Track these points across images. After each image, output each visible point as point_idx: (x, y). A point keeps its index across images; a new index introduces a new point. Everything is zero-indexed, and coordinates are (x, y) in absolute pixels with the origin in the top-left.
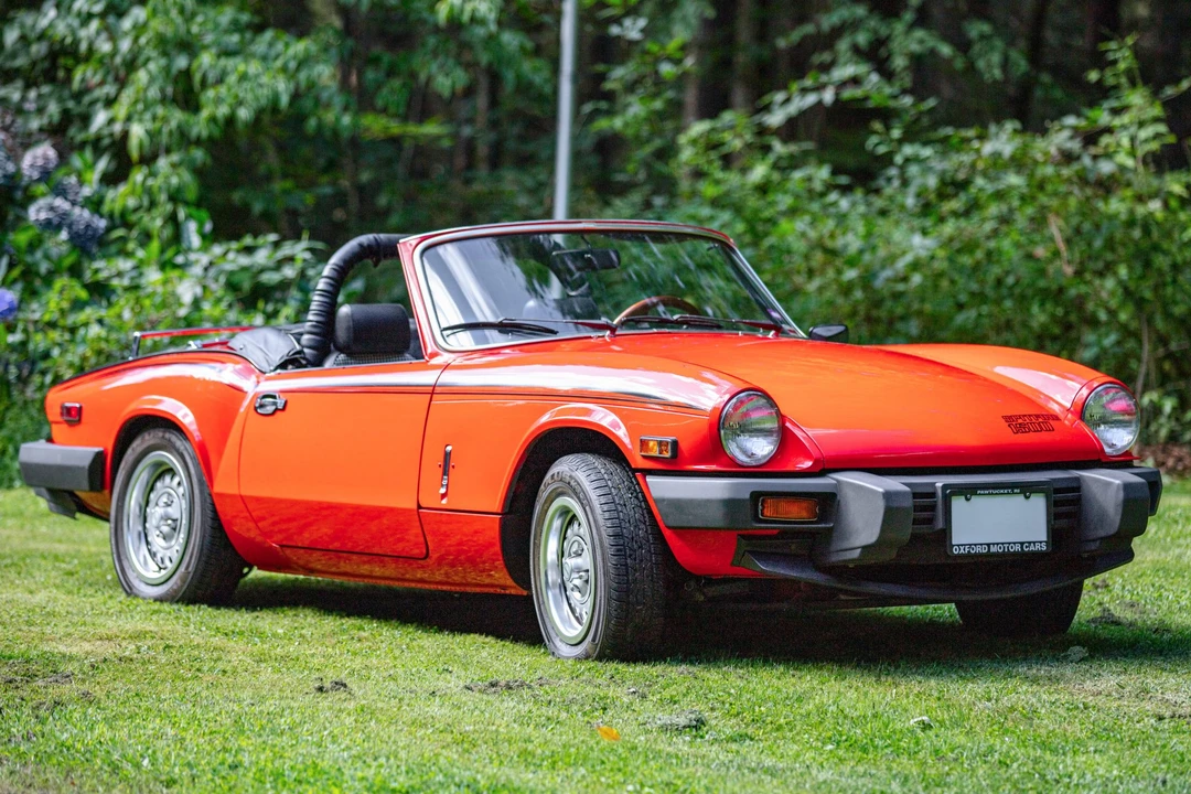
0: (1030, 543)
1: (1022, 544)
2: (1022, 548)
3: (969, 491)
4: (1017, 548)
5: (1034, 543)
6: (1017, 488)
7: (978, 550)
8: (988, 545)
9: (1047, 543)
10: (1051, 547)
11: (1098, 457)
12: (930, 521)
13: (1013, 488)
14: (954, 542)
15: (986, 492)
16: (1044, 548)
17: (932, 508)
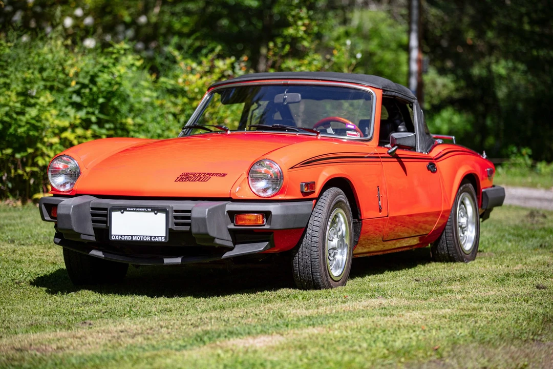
0: (155, 237)
1: (151, 237)
2: (151, 239)
3: (123, 209)
4: (148, 239)
5: (158, 237)
6: (149, 208)
7: (126, 238)
8: (132, 236)
9: (165, 238)
10: (168, 239)
11: (228, 196)
12: (106, 222)
13: (147, 208)
14: (112, 234)
15: (132, 209)
16: (164, 240)
17: (106, 216)
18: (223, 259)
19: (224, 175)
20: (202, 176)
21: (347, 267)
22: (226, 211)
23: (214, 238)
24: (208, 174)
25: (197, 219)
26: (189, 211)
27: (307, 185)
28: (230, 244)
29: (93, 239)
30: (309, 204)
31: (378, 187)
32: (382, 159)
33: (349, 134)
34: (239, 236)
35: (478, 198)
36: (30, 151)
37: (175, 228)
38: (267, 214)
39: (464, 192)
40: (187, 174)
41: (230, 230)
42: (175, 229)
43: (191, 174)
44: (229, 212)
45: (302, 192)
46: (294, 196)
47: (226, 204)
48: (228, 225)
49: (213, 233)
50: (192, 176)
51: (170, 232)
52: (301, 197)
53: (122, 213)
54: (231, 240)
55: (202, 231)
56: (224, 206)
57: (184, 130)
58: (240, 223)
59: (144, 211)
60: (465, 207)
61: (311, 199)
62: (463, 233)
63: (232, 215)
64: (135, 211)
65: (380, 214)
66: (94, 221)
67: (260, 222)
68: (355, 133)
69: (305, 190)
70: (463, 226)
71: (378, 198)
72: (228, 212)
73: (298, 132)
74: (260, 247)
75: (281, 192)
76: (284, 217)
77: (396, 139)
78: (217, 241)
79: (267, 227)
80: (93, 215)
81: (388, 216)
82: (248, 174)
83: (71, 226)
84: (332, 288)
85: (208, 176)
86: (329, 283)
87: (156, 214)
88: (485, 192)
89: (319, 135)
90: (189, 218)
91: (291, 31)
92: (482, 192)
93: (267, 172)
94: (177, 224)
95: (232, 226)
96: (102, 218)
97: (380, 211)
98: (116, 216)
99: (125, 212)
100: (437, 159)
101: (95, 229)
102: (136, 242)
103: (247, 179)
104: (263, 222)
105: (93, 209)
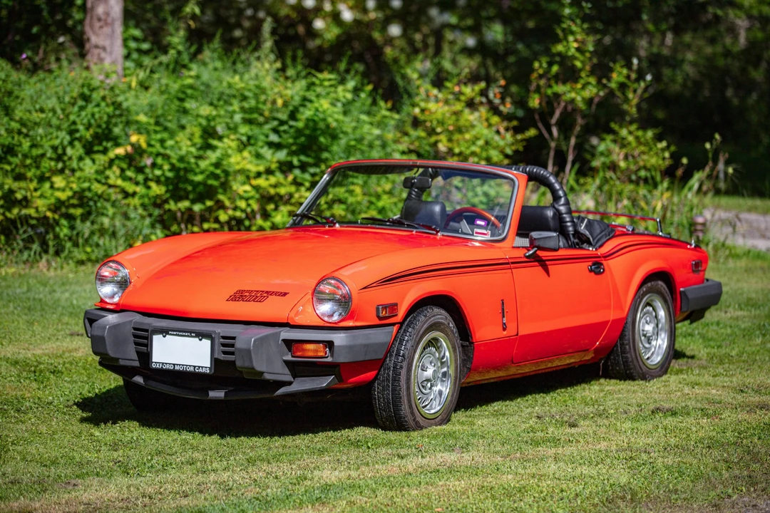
0: (199, 367)
1: (195, 367)
2: (194, 369)
3: (165, 332)
4: (192, 369)
5: (202, 367)
6: (193, 333)
7: (167, 367)
8: (174, 365)
9: (210, 368)
10: (213, 371)
11: (286, 321)
12: (146, 346)
13: (191, 333)
14: (153, 361)
15: (175, 333)
16: (208, 372)
17: (146, 338)
18: (277, 396)
19: (285, 294)
20: (258, 295)
21: (451, 401)
22: (281, 339)
23: (262, 373)
24: (267, 292)
25: (241, 350)
26: (234, 338)
27: (385, 307)
28: (289, 378)
29: (137, 364)
30: (387, 331)
31: (502, 300)
32: (512, 265)
33: (476, 233)
34: (299, 369)
35: (674, 299)
36: (209, 203)
37: (222, 357)
38: (330, 344)
39: (650, 292)
40: (242, 291)
41: (287, 363)
42: (222, 359)
43: (248, 291)
44: (285, 341)
45: (378, 317)
46: (366, 321)
47: (281, 332)
48: (283, 356)
49: (259, 366)
50: (247, 294)
51: (216, 362)
52: (377, 322)
53: (164, 337)
54: (289, 373)
55: (247, 364)
56: (278, 334)
57: (295, 218)
58: (299, 354)
59: (188, 336)
60: (654, 309)
61: (393, 324)
62: (650, 343)
63: (289, 343)
64: (178, 335)
65: (505, 333)
66: (136, 344)
67: (321, 354)
68: (484, 231)
69: (383, 314)
70: (648, 335)
71: (501, 315)
72: (283, 340)
73: (416, 228)
74: (324, 382)
75: (350, 316)
76: (350, 348)
77: (535, 239)
78: (267, 376)
79: (329, 359)
80: (135, 336)
81: (517, 335)
82: (313, 294)
83: (106, 350)
84: (421, 428)
85: (265, 295)
86: (417, 423)
87: (200, 340)
88: (683, 292)
89: (439, 234)
90: (233, 346)
91: (560, 48)
92: (681, 292)
93: (334, 293)
94: (225, 353)
95: (289, 357)
96: (143, 340)
97: (504, 329)
98: (157, 340)
99: (167, 336)
100: (607, 256)
101: (138, 353)
102: (179, 372)
103: (311, 299)
104: (326, 354)
105: (135, 329)
